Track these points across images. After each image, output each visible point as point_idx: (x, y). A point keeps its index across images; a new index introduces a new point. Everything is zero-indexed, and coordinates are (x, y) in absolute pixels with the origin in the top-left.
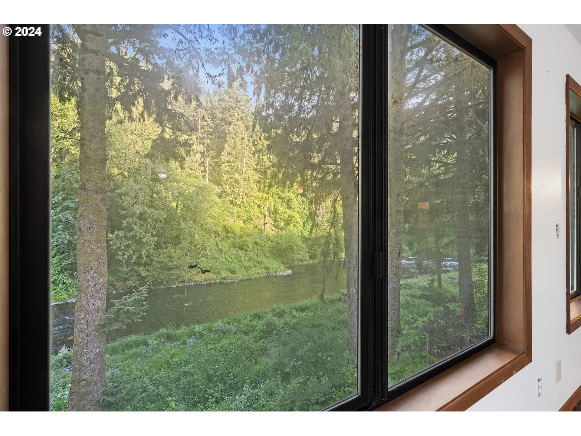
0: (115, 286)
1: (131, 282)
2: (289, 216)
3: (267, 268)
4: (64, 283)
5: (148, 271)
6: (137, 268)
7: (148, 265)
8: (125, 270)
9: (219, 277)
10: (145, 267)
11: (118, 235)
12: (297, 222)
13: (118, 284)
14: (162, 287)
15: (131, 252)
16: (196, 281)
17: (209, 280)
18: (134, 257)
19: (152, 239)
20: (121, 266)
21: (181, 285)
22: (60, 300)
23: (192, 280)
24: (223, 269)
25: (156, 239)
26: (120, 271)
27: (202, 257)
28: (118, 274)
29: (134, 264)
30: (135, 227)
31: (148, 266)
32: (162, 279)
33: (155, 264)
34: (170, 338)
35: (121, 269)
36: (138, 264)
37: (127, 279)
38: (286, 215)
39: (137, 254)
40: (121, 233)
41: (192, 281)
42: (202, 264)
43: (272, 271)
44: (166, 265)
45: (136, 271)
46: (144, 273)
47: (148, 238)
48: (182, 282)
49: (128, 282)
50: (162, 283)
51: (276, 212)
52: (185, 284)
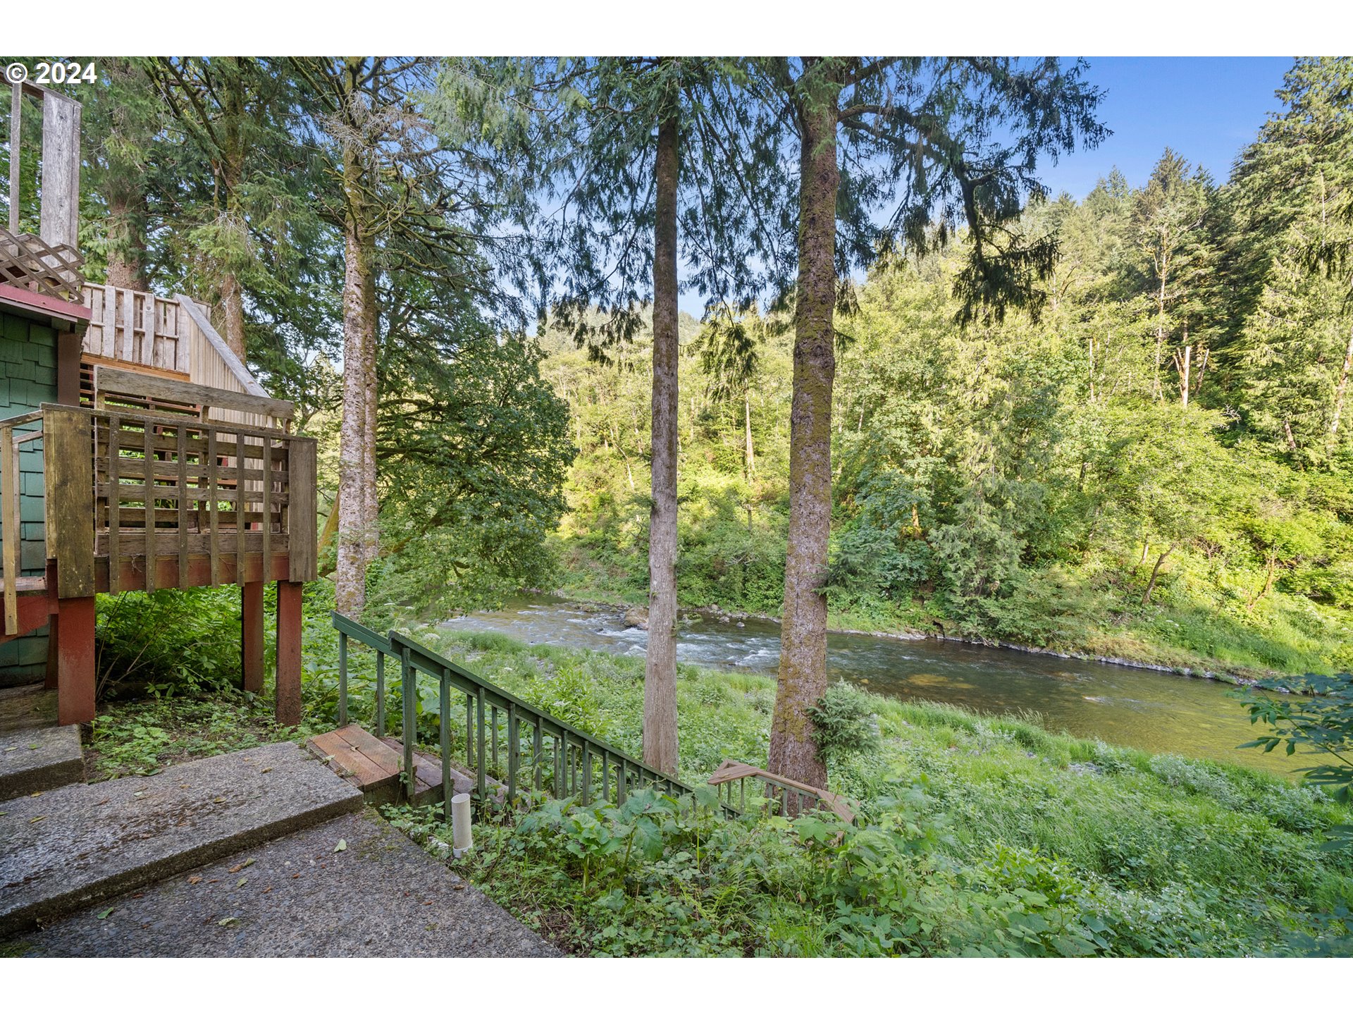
1: (969, 625)
5: (1003, 608)
6: (981, 600)
8: (959, 600)
9: (1211, 663)
10: (998, 600)
11: (947, 531)
13: (946, 625)
14: (1036, 650)
15: (972, 565)
16: (1129, 658)
17: (1173, 663)
18: (977, 577)
19: (1014, 542)
20: (951, 591)
21: (1085, 657)
22: (863, 629)
23: (1118, 652)
24: (1228, 646)
25: (1024, 543)
26: (949, 601)
27: (1154, 603)
28: (948, 605)
29: (977, 591)
30: (980, 517)
31: (1004, 597)
32: (1034, 633)
33: (1019, 597)
34: (1025, 740)
35: (952, 597)
36: (984, 592)
37: (962, 618)
39: (983, 573)
40: (952, 529)
41: (1116, 655)
42: (1150, 619)
44: (1044, 603)
45: (980, 607)
46: (995, 612)
47: (1005, 539)
48: (1086, 651)
49: (963, 624)
50: (1034, 642)
52: (1092, 657)
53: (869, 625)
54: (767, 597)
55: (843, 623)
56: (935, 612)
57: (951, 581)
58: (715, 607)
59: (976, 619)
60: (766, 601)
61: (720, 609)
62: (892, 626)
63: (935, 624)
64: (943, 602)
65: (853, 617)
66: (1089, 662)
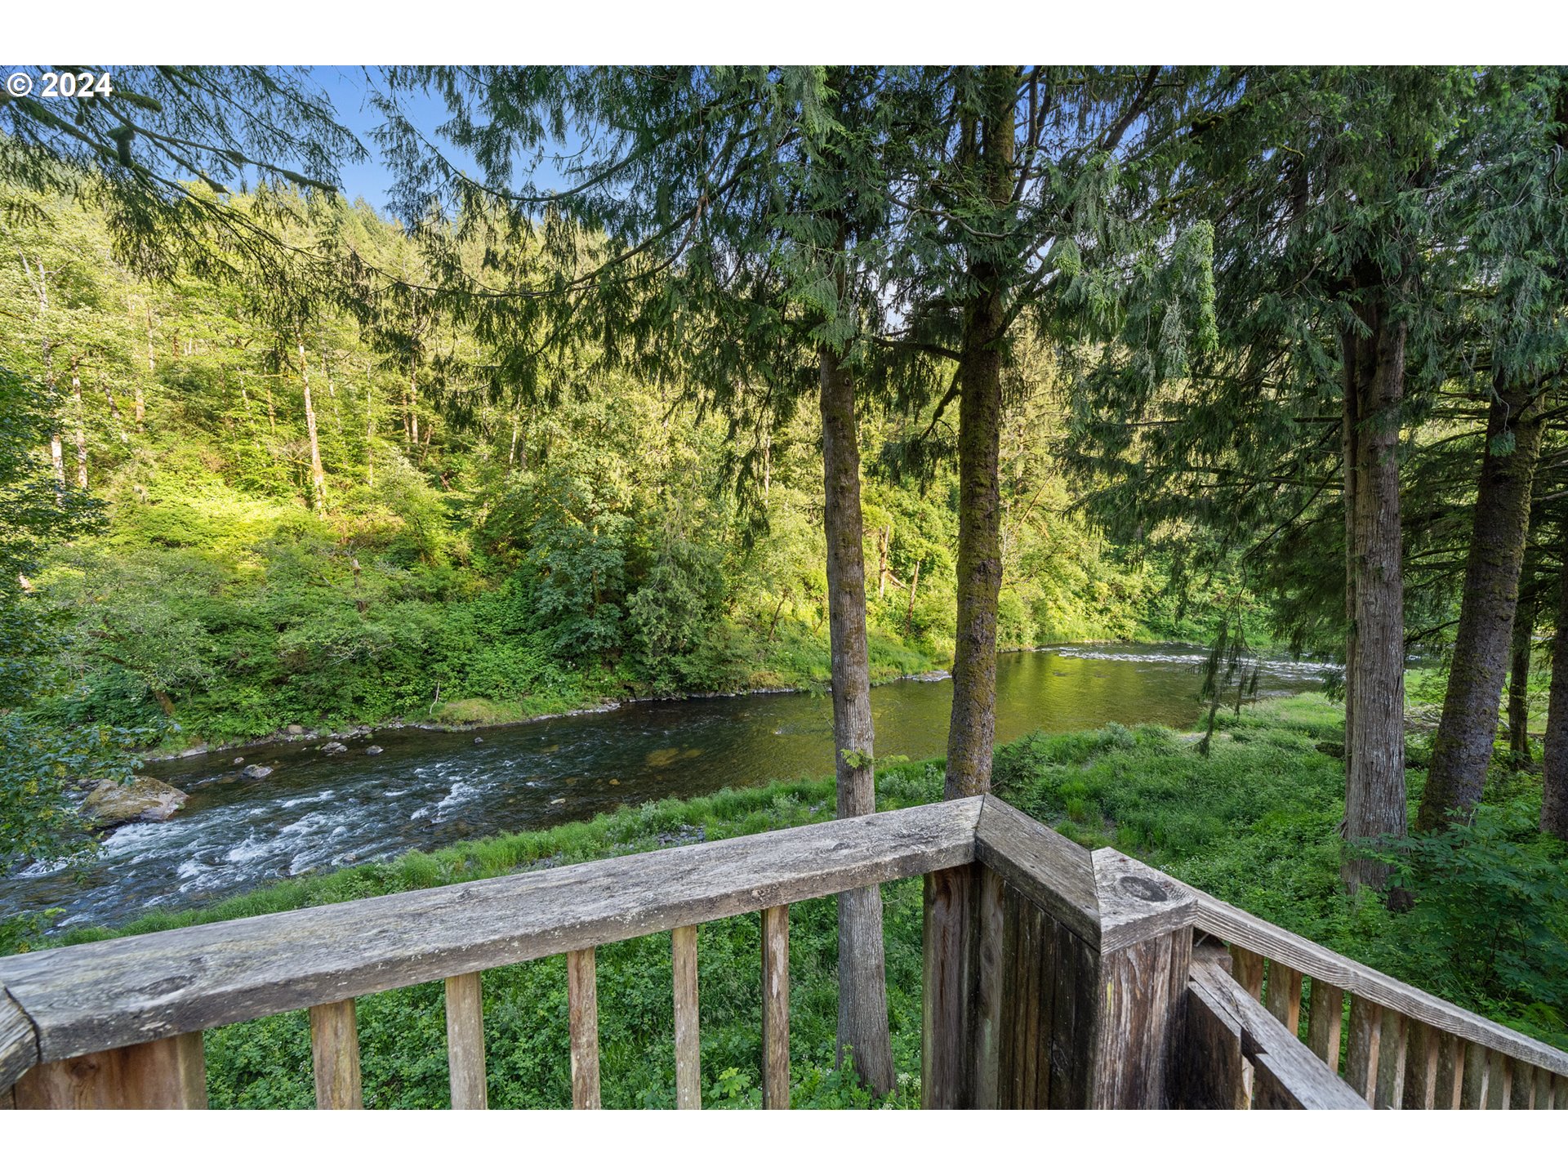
0: (631, 689)
1: (660, 684)
2: (927, 554)
3: (899, 665)
4: (554, 681)
5: (690, 663)
6: (671, 658)
7: (690, 651)
8: (651, 661)
10: (684, 655)
11: (644, 595)
12: (946, 567)
13: (638, 687)
14: (711, 695)
16: (770, 686)
18: (669, 638)
20: (643, 653)
21: (745, 693)
22: (555, 711)
23: (764, 683)
26: (641, 663)
28: (638, 667)
29: (668, 650)
30: (674, 581)
31: (690, 654)
32: (712, 680)
33: (704, 652)
35: (644, 659)
36: (673, 650)
37: (654, 678)
38: (920, 551)
39: (674, 632)
40: (650, 593)
41: (763, 686)
43: (910, 672)
44: (719, 655)
45: (669, 665)
46: (685, 669)
48: (745, 687)
49: (654, 683)
50: (710, 688)
51: (896, 545)
52: (751, 691)
53: (561, 705)
54: (400, 696)
55: (530, 710)
56: (626, 676)
57: (643, 644)
58: (296, 729)
59: (667, 677)
60: (399, 702)
61: (307, 730)
62: (585, 700)
63: (626, 687)
64: (634, 664)
65: (539, 699)
66: (749, 695)
